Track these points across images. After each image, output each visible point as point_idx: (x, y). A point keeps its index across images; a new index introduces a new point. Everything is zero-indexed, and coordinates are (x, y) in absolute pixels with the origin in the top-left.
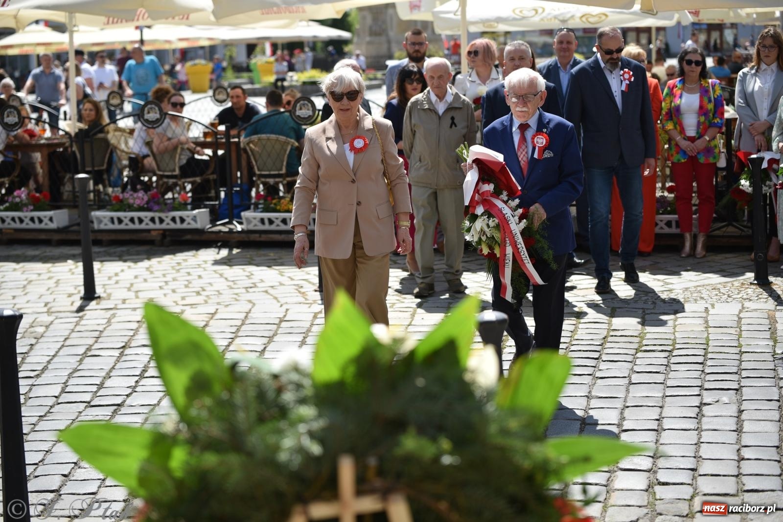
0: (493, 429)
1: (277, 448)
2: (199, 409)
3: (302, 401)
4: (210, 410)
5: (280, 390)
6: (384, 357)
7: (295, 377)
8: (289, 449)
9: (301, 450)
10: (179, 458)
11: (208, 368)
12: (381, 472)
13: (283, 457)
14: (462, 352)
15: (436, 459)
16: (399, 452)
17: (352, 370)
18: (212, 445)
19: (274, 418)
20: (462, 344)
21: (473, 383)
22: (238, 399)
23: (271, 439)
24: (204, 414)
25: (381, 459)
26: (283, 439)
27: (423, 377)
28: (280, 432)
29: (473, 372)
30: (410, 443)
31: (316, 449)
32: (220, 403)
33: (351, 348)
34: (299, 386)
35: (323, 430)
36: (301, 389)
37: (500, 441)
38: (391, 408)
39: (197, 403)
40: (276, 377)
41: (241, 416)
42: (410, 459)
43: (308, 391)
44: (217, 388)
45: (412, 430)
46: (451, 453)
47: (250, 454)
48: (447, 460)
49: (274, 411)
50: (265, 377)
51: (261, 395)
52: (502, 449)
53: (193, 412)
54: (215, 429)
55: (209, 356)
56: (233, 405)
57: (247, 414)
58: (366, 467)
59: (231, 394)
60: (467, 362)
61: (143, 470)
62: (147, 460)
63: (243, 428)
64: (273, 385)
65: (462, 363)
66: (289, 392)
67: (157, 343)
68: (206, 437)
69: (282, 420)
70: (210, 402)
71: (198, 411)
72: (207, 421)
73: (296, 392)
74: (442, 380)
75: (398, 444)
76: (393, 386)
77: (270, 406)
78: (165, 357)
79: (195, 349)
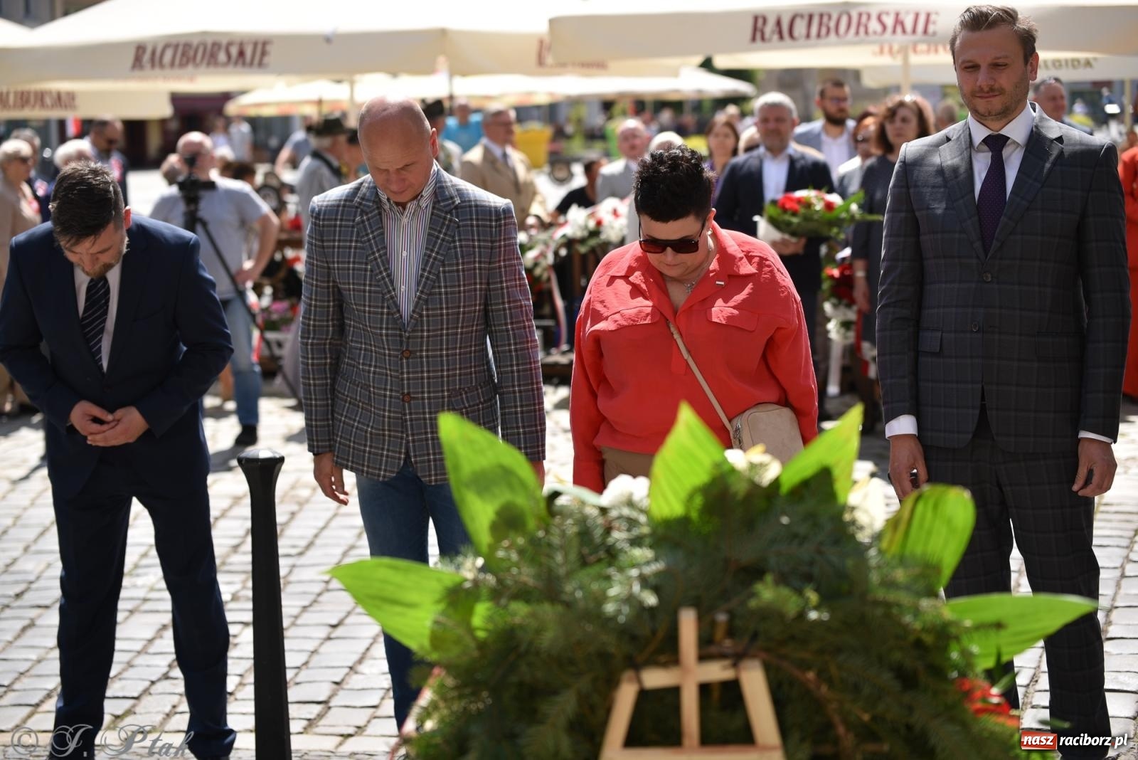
0: (875, 577)
1: (602, 598)
2: (507, 549)
3: (636, 542)
4: (521, 552)
5: (608, 530)
6: (740, 488)
7: (626, 511)
8: (616, 599)
9: (630, 599)
10: (481, 614)
11: (521, 501)
12: (731, 632)
13: (610, 608)
14: (839, 486)
15: (801, 615)
16: (753, 603)
17: (698, 501)
18: (523, 594)
19: (599, 560)
20: (837, 472)
21: (853, 522)
22: (556, 540)
23: (595, 586)
24: (514, 556)
25: (732, 615)
26: (612, 587)
27: (787, 515)
28: (608, 578)
29: (853, 509)
30: (767, 592)
31: (651, 599)
32: (534, 542)
33: (700, 476)
34: (632, 523)
35: (658, 574)
36: (634, 526)
37: (881, 594)
38: (746, 552)
39: (506, 543)
40: (604, 511)
41: (559, 558)
42: (769, 614)
43: (646, 530)
44: (531, 524)
45: (769, 578)
46: (816, 608)
47: (568, 605)
48: (813, 615)
49: (602, 554)
50: (592, 512)
51: (585, 533)
52: (887, 605)
53: (501, 554)
54: (527, 575)
55: (523, 484)
56: (550, 545)
57: (566, 556)
58: (713, 624)
59: (547, 532)
60: (846, 498)
61: (436, 622)
62: (443, 613)
63: (562, 571)
64: (600, 521)
65: (841, 499)
66: (619, 530)
67: (457, 467)
68: (516, 582)
69: (610, 565)
70: (521, 541)
71: (506, 551)
72: (517, 565)
73: (629, 530)
74: (812, 518)
75: (754, 595)
76: (750, 524)
77: (596, 549)
78: (467, 486)
79: (505, 475)
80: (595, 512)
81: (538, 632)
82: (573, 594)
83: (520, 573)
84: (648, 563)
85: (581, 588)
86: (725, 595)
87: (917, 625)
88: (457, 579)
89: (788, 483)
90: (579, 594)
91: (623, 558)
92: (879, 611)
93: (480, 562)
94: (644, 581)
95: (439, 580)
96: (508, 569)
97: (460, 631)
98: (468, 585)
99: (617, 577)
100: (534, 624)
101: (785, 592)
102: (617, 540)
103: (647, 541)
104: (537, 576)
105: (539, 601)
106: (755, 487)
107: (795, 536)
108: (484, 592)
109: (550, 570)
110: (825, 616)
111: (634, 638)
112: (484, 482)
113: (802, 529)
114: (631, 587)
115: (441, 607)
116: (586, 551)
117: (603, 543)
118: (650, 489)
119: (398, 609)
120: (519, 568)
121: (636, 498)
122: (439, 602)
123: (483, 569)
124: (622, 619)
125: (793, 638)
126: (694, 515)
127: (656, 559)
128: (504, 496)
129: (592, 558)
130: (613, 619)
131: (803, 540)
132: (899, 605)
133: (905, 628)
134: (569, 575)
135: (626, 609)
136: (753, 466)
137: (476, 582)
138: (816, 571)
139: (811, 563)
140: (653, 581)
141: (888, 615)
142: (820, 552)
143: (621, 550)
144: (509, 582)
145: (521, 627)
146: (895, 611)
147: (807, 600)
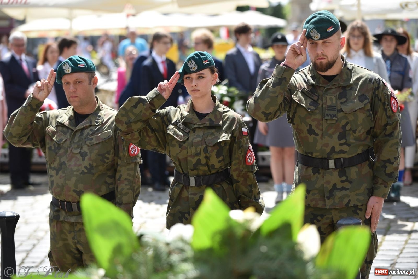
3: (185, 260)
4: (124, 265)
5: (170, 254)
6: (239, 232)
7: (180, 245)
17: (218, 238)
19: (164, 270)
20: (294, 225)
22: (141, 259)
24: (121, 268)
27: (265, 245)
29: (300, 244)
34: (181, 251)
36: (184, 252)
38: (242, 266)
40: (168, 244)
41: (143, 270)
43: (189, 254)
49: (166, 266)
57: (146, 268)
60: (297, 238)
63: (144, 275)
64: (166, 250)
65: (294, 238)
66: (175, 255)
67: (90, 221)
69: (169, 272)
73: (180, 255)
74: (278, 248)
76: (244, 251)
78: (96, 231)
79: (116, 226)
80: (163, 245)
84: (190, 271)
91: (176, 269)
93: (103, 272)
102: (174, 260)
103: (191, 260)
106: (248, 231)
107: (269, 258)
112: (105, 229)
113: (273, 253)
117: (167, 261)
118: (194, 232)
123: (105, 276)
126: (216, 246)
127: (195, 270)
136: (246, 221)
139: (277, 272)
143: (177, 265)
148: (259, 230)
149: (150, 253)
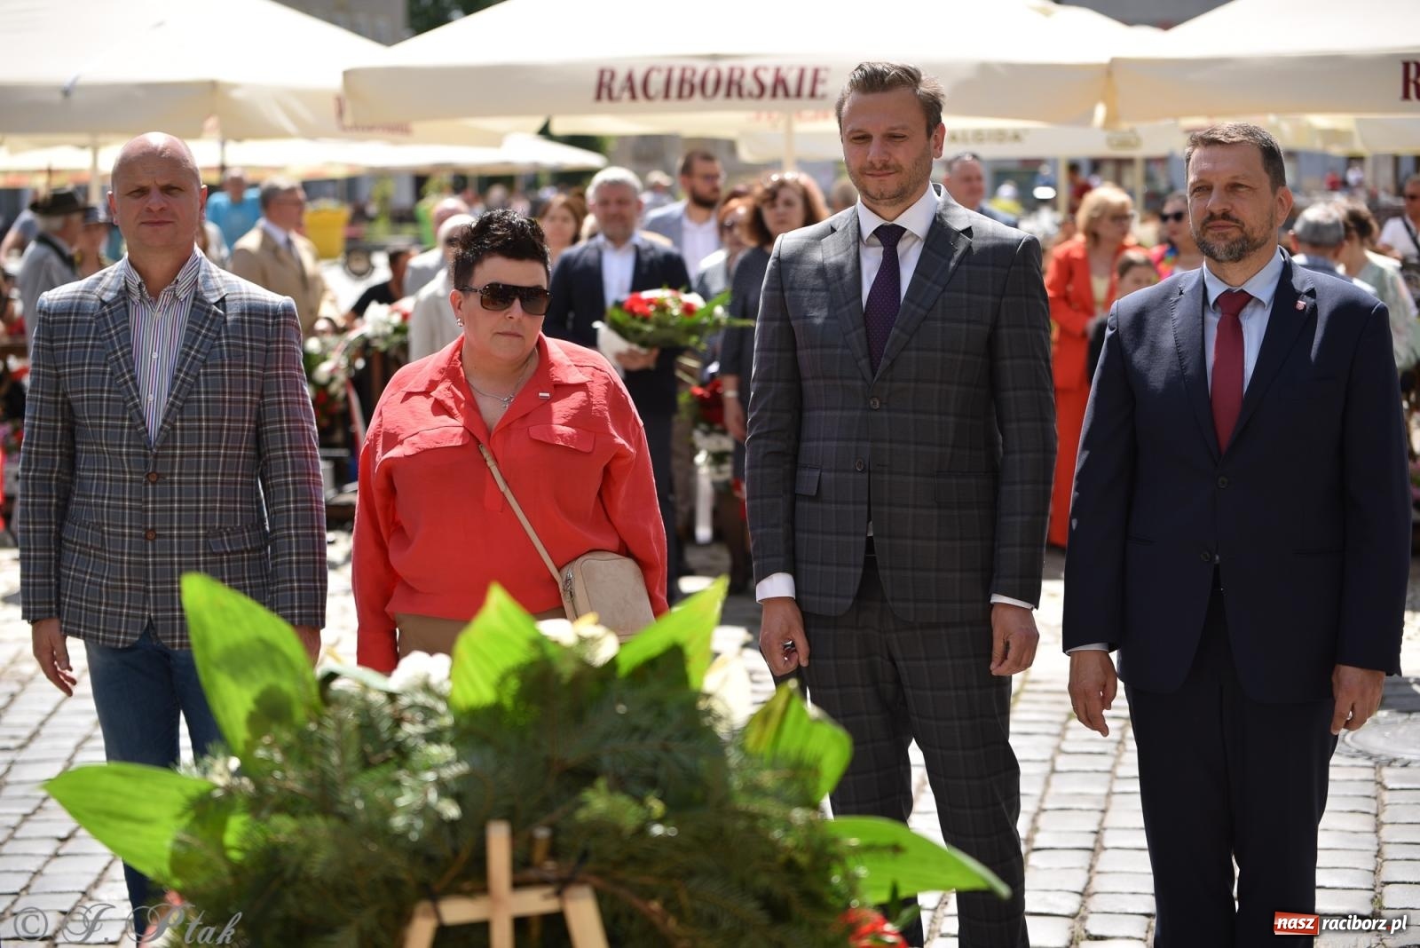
0: (736, 782)
1: (389, 810)
2: (269, 747)
3: (434, 737)
4: (286, 751)
5: (398, 722)
6: (567, 669)
7: (421, 698)
8: (407, 810)
9: (425, 811)
10: (236, 829)
11: (287, 685)
12: (554, 852)
13: (399, 822)
14: (693, 668)
15: (642, 830)
16: (582, 815)
17: (513, 684)
18: (290, 804)
19: (386, 761)
20: (690, 650)
21: (709, 712)
22: (330, 735)
23: (380, 795)
24: (278, 757)
25: (555, 830)
26: (401, 795)
27: (624, 703)
28: (397, 784)
29: (708, 696)
30: (598, 802)
31: (451, 811)
32: (304, 737)
33: (515, 654)
34: (429, 712)
35: (460, 778)
36: (431, 717)
37: (742, 802)
38: (573, 751)
39: (267, 739)
40: (392, 697)
41: (335, 758)
42: (599, 828)
43: (446, 722)
44: (300, 714)
45: (601, 783)
46: (661, 821)
47: (345, 818)
48: (658, 830)
49: (390, 753)
50: (377, 698)
51: (368, 724)
52: (753, 817)
53: (261, 753)
54: (294, 779)
55: (289, 663)
56: (323, 742)
57: (343, 755)
58: (531, 841)
59: (320, 724)
60: (701, 682)
61: (179, 842)
62: (188, 830)
63: (337, 775)
64: (388, 710)
65: (694, 682)
66: (412, 722)
67: (205, 642)
68: (280, 789)
69: (400, 767)
70: (287, 736)
71: (268, 751)
72: (281, 768)
73: (424, 722)
74: (657, 707)
75: (582, 804)
76: (578, 715)
77: (382, 746)
78: (218, 666)
79: (268, 651)
80: (382, 699)
81: (308, 853)
82: (352, 804)
83: (285, 778)
84: (448, 764)
85: (363, 796)
86: (546, 805)
87: (789, 842)
88: (204, 786)
89: (626, 664)
90: (359, 805)
91: (416, 758)
92: (741, 824)
93: (234, 763)
94: (443, 787)
95: (181, 789)
96: (270, 773)
97: (209, 853)
98: (218, 793)
99: (407, 781)
100: (301, 842)
101: (622, 800)
102: (410, 736)
103: (448, 735)
104: (309, 783)
105: (309, 814)
106: (586, 666)
107: (636, 729)
108: (240, 801)
109: (323, 773)
110: (672, 831)
111: (430, 860)
112: (239, 661)
113: (645, 721)
114: (426, 795)
115: (186, 821)
116: (369, 748)
117: (392, 739)
118: (451, 668)
119: (128, 826)
120: (283, 771)
121: (434, 681)
122: (180, 816)
123: (239, 773)
124: (414, 836)
125: (632, 858)
126: (508, 702)
127: (459, 760)
128: (265, 679)
129: (377, 758)
130: (403, 836)
131: (645, 733)
132: (765, 817)
133: (773, 845)
134: (348, 778)
135: (419, 824)
136: (583, 641)
137: (229, 791)
138: (661, 773)
139: (656, 764)
140: (454, 787)
141: (752, 830)
142: (666, 749)
143: (414, 748)
144: (272, 790)
145: (287, 846)
146: (761, 824)
147: (651, 808)
148: (612, 664)
149: (349, 715)
